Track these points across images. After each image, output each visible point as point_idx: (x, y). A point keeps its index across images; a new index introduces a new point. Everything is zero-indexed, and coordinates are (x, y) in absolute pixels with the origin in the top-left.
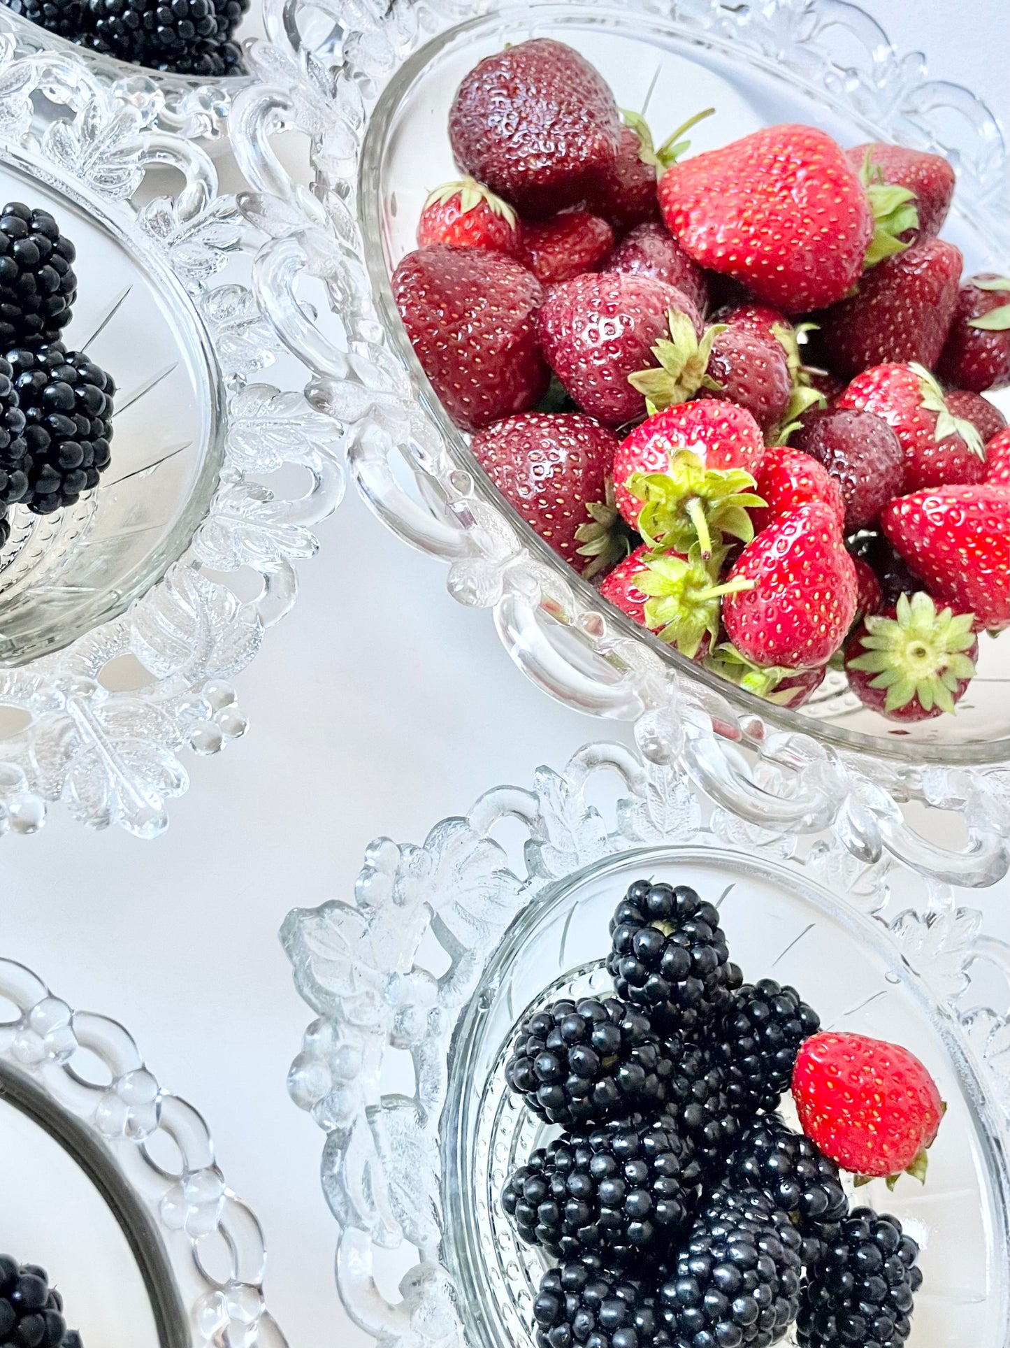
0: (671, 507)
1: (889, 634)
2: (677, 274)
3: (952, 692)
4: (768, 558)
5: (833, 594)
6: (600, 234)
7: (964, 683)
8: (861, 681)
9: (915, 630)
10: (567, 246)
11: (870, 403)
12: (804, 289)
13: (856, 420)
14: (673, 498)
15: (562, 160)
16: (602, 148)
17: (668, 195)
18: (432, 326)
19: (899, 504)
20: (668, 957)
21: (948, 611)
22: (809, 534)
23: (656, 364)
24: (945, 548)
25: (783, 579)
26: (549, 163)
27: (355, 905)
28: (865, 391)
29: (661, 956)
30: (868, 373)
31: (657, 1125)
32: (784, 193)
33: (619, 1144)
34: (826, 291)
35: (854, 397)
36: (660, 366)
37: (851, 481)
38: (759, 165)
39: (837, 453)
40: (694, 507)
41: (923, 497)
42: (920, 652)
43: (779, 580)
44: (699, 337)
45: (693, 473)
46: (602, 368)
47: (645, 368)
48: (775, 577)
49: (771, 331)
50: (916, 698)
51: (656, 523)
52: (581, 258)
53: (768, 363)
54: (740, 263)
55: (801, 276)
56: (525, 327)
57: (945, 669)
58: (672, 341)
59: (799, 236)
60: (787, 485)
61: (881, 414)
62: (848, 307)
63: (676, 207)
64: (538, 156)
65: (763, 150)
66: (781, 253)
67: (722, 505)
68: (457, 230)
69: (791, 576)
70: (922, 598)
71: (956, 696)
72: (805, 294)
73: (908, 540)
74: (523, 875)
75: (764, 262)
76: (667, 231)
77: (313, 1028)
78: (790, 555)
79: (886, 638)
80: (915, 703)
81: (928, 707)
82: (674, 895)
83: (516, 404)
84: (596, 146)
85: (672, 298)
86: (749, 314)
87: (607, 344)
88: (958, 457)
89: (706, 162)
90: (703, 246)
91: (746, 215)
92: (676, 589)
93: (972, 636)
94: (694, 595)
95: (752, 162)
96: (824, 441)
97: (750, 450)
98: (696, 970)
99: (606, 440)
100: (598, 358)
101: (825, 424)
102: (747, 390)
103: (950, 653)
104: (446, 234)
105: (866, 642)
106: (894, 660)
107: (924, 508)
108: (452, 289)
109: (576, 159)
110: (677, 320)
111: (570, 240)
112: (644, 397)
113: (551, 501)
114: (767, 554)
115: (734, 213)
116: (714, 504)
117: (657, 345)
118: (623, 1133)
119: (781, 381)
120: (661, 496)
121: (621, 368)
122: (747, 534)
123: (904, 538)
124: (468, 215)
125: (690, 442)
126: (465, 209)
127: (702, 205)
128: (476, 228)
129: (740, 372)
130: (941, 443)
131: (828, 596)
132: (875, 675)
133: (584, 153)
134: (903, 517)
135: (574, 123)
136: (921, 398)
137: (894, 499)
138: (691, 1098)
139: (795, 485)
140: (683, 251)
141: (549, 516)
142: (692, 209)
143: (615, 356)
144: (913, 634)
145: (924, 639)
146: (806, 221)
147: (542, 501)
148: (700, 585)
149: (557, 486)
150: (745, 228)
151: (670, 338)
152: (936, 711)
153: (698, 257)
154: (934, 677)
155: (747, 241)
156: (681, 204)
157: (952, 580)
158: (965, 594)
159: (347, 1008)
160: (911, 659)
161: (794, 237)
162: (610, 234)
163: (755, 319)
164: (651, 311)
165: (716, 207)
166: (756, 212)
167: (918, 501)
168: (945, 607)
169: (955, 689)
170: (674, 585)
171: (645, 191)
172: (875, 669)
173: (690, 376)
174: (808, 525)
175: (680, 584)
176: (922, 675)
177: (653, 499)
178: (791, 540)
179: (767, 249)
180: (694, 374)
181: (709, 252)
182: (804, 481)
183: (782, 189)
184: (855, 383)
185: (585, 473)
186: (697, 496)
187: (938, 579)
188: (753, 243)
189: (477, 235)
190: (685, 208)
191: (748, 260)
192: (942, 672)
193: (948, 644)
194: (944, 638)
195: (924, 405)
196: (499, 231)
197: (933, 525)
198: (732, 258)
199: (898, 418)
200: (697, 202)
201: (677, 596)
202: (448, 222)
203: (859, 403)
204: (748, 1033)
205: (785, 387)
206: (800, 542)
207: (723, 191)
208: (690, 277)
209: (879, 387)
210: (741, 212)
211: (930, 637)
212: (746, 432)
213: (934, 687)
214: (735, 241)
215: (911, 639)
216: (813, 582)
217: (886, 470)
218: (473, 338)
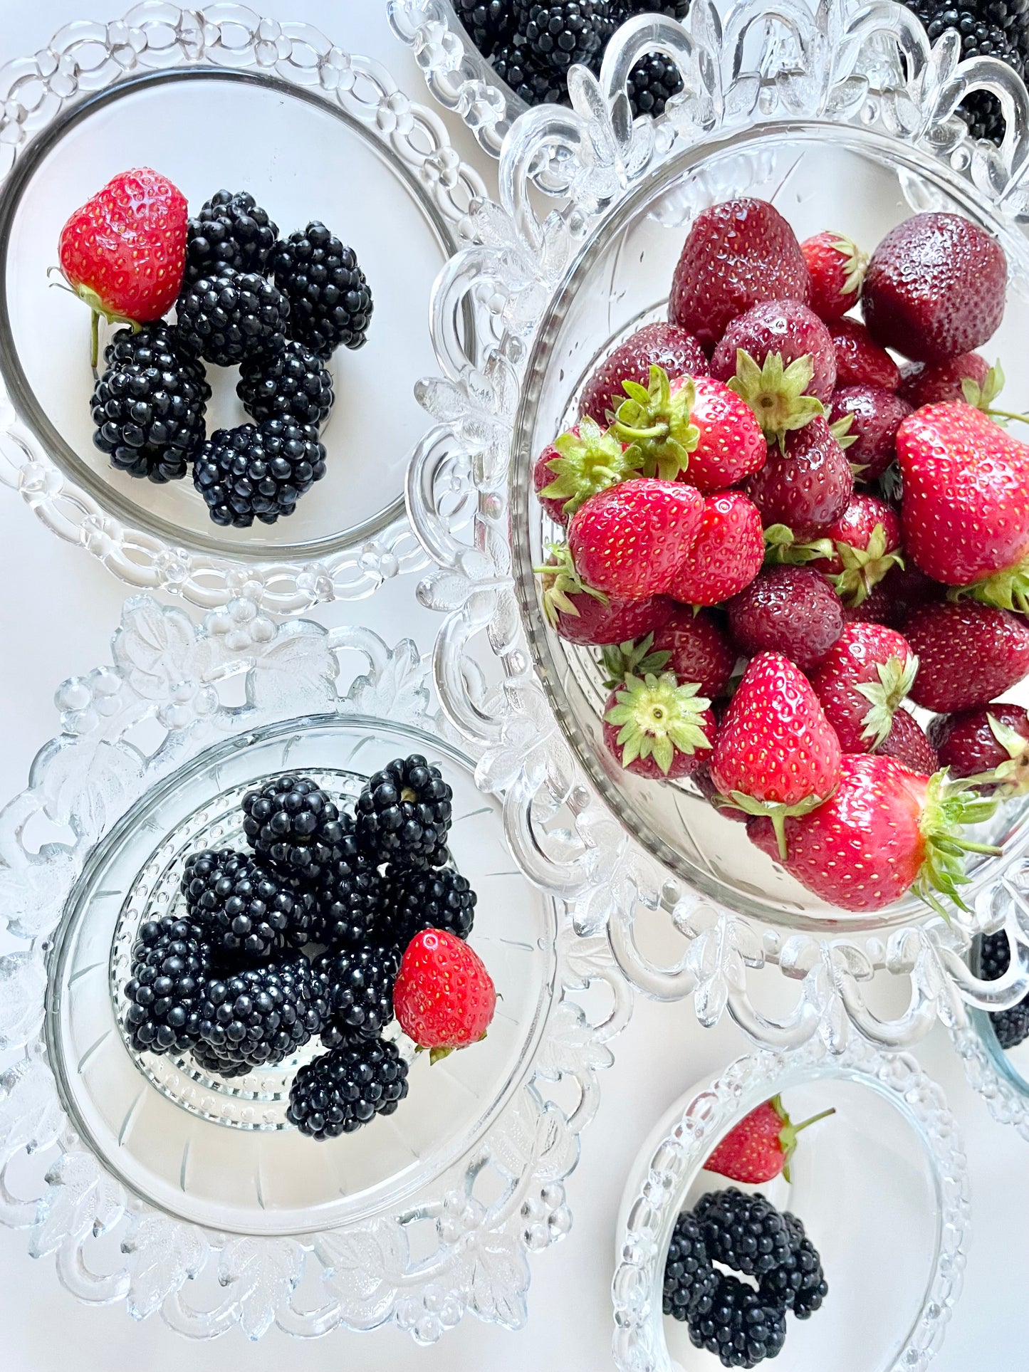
0: (651, 412)
3: (639, 758)
12: (922, 530)
14: (659, 410)
17: (941, 404)
21: (704, 723)
23: (761, 364)
26: (895, 278)
28: (869, 628)
34: (933, 553)
40: (659, 428)
42: (658, 715)
44: (804, 394)
45: (681, 408)
50: (620, 727)
54: (909, 463)
55: (930, 519)
57: (653, 735)
58: (785, 369)
59: (956, 493)
63: (933, 408)
64: (897, 270)
66: (936, 488)
67: (671, 445)
68: (816, 250)
70: (706, 703)
71: (638, 761)
72: (920, 535)
73: (748, 674)
75: (921, 481)
76: (909, 410)
79: (659, 688)
80: (616, 730)
81: (619, 742)
86: (882, 508)
88: (851, 712)
90: (908, 431)
102: (795, 478)
103: (668, 734)
105: (651, 677)
106: (643, 696)
108: (755, 237)
112: (735, 375)
115: (946, 437)
116: (669, 440)
117: (775, 354)
126: (834, 245)
130: (854, 693)
136: (884, 663)
140: (899, 424)
142: (935, 415)
144: (670, 703)
151: (786, 365)
152: (620, 751)
153: (899, 434)
154: (643, 729)
155: (930, 458)
156: (937, 410)
160: (651, 710)
161: (953, 490)
163: (880, 514)
168: (706, 719)
169: (643, 757)
170: (597, 449)
172: (629, 688)
173: (775, 411)
174: (677, 493)
175: (600, 454)
176: (639, 723)
179: (933, 475)
180: (779, 418)
181: (907, 438)
183: (989, 465)
188: (931, 461)
189: (820, 265)
191: (916, 467)
192: (650, 735)
194: (678, 724)
195: (880, 666)
196: (833, 278)
198: (911, 456)
201: (589, 455)
208: (879, 434)
209: (878, 633)
213: (635, 737)
214: (924, 448)
215: (666, 704)
216: (638, 521)
217: (796, 630)
218: (728, 266)
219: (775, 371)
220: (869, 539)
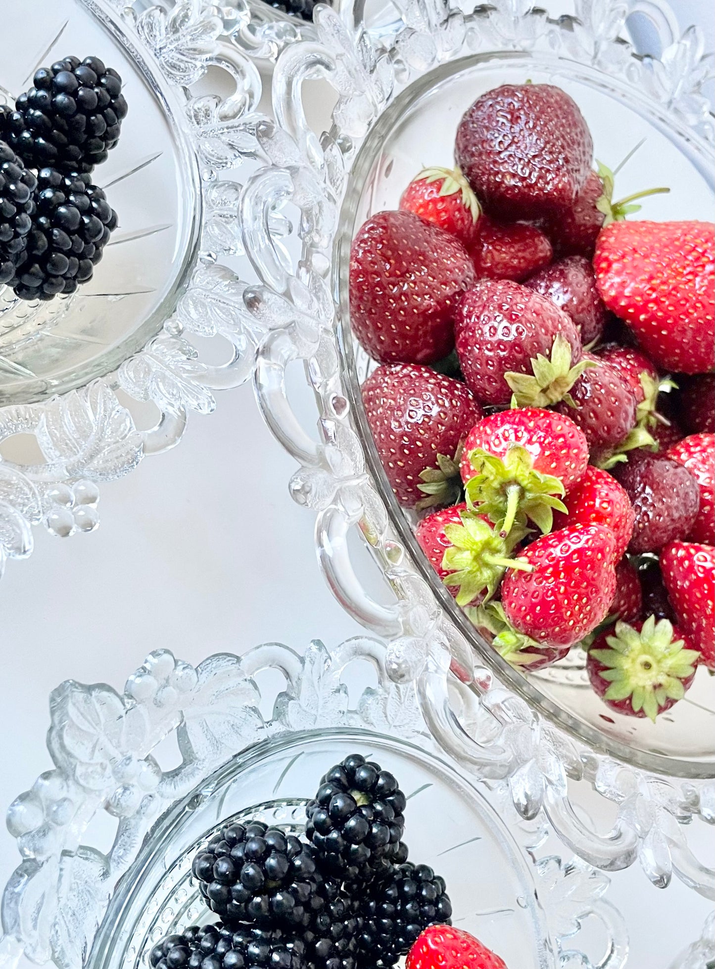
0: (496, 484)
1: (629, 641)
2: (584, 305)
3: (659, 706)
4: (551, 554)
5: (589, 599)
6: (541, 251)
7: (671, 702)
8: (596, 668)
9: (650, 647)
10: (512, 250)
11: (692, 460)
12: (677, 354)
13: (672, 470)
14: (500, 479)
15: (530, 186)
16: (563, 189)
17: (604, 242)
18: (378, 274)
19: (678, 547)
20: (352, 823)
21: (681, 643)
22: (588, 549)
23: (531, 372)
24: (698, 595)
25: (556, 574)
27: (121, 693)
28: (692, 449)
29: (347, 819)
30: (702, 436)
31: (290, 945)
32: (690, 277)
33: (254, 950)
34: (694, 363)
35: (682, 450)
36: (533, 375)
37: (648, 516)
38: (681, 248)
39: (648, 490)
40: (513, 492)
41: (698, 550)
42: (647, 666)
43: (552, 574)
44: (572, 365)
45: (521, 466)
46: (489, 359)
47: (521, 371)
48: (550, 570)
49: (639, 376)
50: (630, 698)
51: (481, 491)
52: (519, 262)
53: (621, 402)
54: (635, 316)
55: (680, 345)
56: (448, 302)
57: (660, 685)
58: (550, 360)
59: (687, 314)
60: (592, 503)
61: (697, 472)
62: (709, 380)
63: (605, 254)
64: (514, 176)
65: (688, 238)
66: (669, 321)
67: (535, 499)
68: (431, 206)
69: (562, 574)
70: (666, 624)
71: (661, 709)
72: (676, 358)
73: (674, 577)
74: (268, 715)
75: (654, 323)
76: (591, 270)
77: (46, 776)
78: (568, 559)
79: (627, 645)
80: (628, 702)
81: (636, 709)
82: (378, 777)
83: (419, 356)
84: (560, 186)
85: (564, 327)
86: (628, 357)
87: (500, 342)
89: (644, 229)
90: (613, 293)
91: (654, 282)
92: (475, 547)
93: (693, 669)
94: (487, 557)
95: (677, 243)
96: (642, 477)
97: (573, 466)
98: (369, 840)
99: (473, 412)
100: (490, 350)
101: (648, 464)
103: (669, 675)
104: (421, 206)
105: (610, 640)
106: (626, 664)
107: (695, 558)
108: (405, 252)
109: (541, 189)
110: (560, 346)
111: (517, 247)
112: (512, 392)
113: (413, 441)
114: (552, 550)
115: (646, 277)
116: (529, 495)
117: (537, 358)
118: (261, 942)
119: (626, 420)
120: (492, 473)
121: (503, 364)
122: (547, 527)
123: (672, 574)
124: (443, 199)
125: (530, 442)
126: (443, 193)
127: (625, 261)
128: (445, 210)
129: (596, 400)
131: (584, 600)
132: (607, 669)
133: (549, 187)
134: (677, 558)
135: (550, 162)
137: (677, 541)
138: (327, 934)
139: (597, 505)
140: (597, 290)
141: (406, 452)
142: (617, 261)
143: (502, 354)
144: (647, 649)
145: (655, 657)
146: (698, 305)
147: (405, 438)
148: (495, 551)
149: (421, 431)
150: (649, 292)
151: (549, 357)
152: (641, 713)
153: (606, 299)
154: (649, 688)
155: (648, 302)
156: (610, 253)
157: (694, 620)
158: (700, 635)
159: (79, 770)
160: (639, 667)
161: (684, 314)
162: (549, 254)
163: (631, 362)
164: (543, 331)
165: (635, 267)
166: (664, 283)
167: (692, 551)
168: (680, 638)
169: (663, 703)
170: (474, 543)
171: (590, 231)
172: (608, 664)
173: (556, 390)
174: (590, 542)
175: (480, 545)
176: (641, 684)
177: (485, 473)
178: (574, 547)
179: (660, 314)
180: (559, 389)
181: (615, 299)
182: (605, 505)
183: (690, 273)
184: (689, 440)
185: (446, 431)
186: (519, 484)
187: (685, 615)
188: (651, 305)
189: (444, 216)
190: (612, 257)
191: (643, 317)
192: (657, 687)
193: (671, 668)
194: (670, 662)
196: (462, 219)
197: (696, 574)
198: (631, 311)
199: (708, 480)
200: (623, 257)
201: (474, 552)
202: (426, 197)
203: (684, 456)
204: (394, 902)
205: (628, 425)
206: (580, 552)
207: (646, 256)
208: (593, 312)
209: (704, 451)
210: (651, 278)
211: (660, 657)
212: (575, 451)
213: (647, 696)
214: (639, 299)
215: (645, 653)
216: (577, 585)
217: (680, 518)
218: (406, 295)
219: (546, 369)
220: (642, 389)
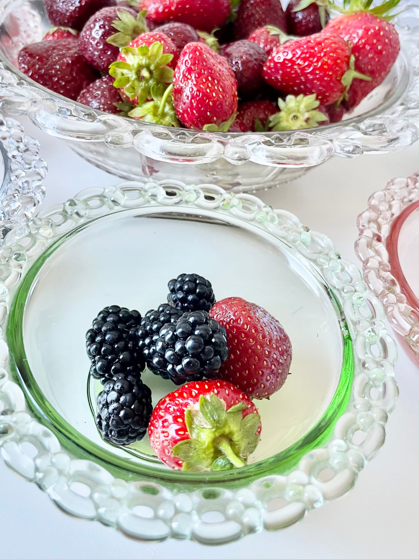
1: (279, 116)
9: (290, 110)
19: (265, 65)
36: (118, 31)
47: (112, 34)
51: (133, 88)
92: (149, 110)
110: (122, 14)
120: (129, 73)
121: (103, 39)
123: (273, 78)
131: (210, 78)
134: (268, 69)
145: (294, 111)
167: (270, 58)
185: (110, 92)
186: (143, 67)
193: (306, 108)
211: (297, 109)
